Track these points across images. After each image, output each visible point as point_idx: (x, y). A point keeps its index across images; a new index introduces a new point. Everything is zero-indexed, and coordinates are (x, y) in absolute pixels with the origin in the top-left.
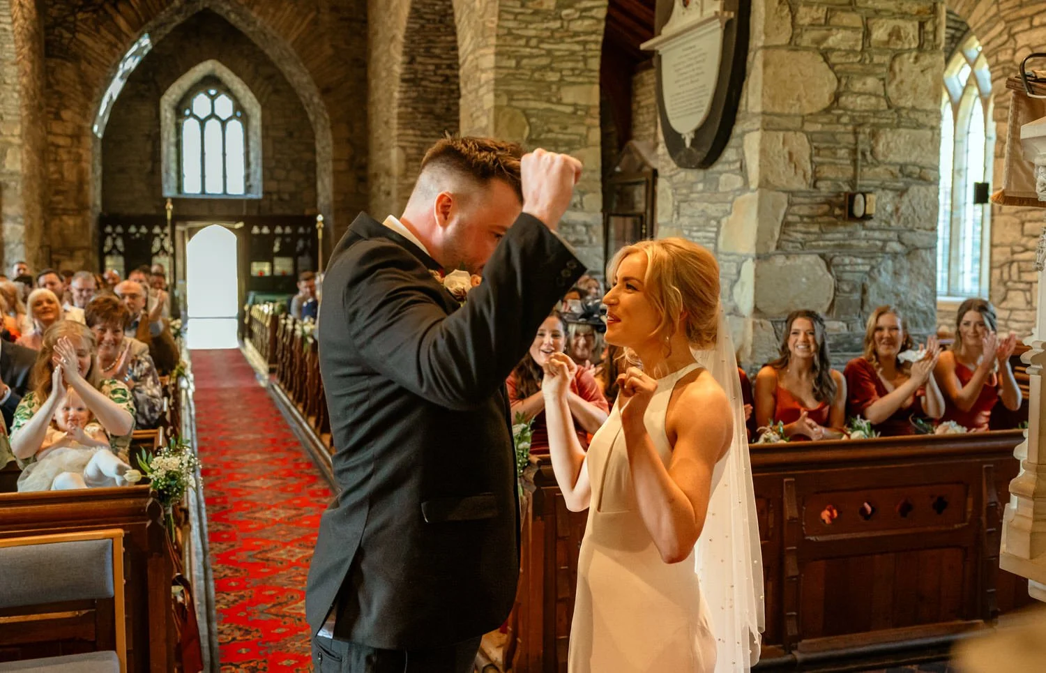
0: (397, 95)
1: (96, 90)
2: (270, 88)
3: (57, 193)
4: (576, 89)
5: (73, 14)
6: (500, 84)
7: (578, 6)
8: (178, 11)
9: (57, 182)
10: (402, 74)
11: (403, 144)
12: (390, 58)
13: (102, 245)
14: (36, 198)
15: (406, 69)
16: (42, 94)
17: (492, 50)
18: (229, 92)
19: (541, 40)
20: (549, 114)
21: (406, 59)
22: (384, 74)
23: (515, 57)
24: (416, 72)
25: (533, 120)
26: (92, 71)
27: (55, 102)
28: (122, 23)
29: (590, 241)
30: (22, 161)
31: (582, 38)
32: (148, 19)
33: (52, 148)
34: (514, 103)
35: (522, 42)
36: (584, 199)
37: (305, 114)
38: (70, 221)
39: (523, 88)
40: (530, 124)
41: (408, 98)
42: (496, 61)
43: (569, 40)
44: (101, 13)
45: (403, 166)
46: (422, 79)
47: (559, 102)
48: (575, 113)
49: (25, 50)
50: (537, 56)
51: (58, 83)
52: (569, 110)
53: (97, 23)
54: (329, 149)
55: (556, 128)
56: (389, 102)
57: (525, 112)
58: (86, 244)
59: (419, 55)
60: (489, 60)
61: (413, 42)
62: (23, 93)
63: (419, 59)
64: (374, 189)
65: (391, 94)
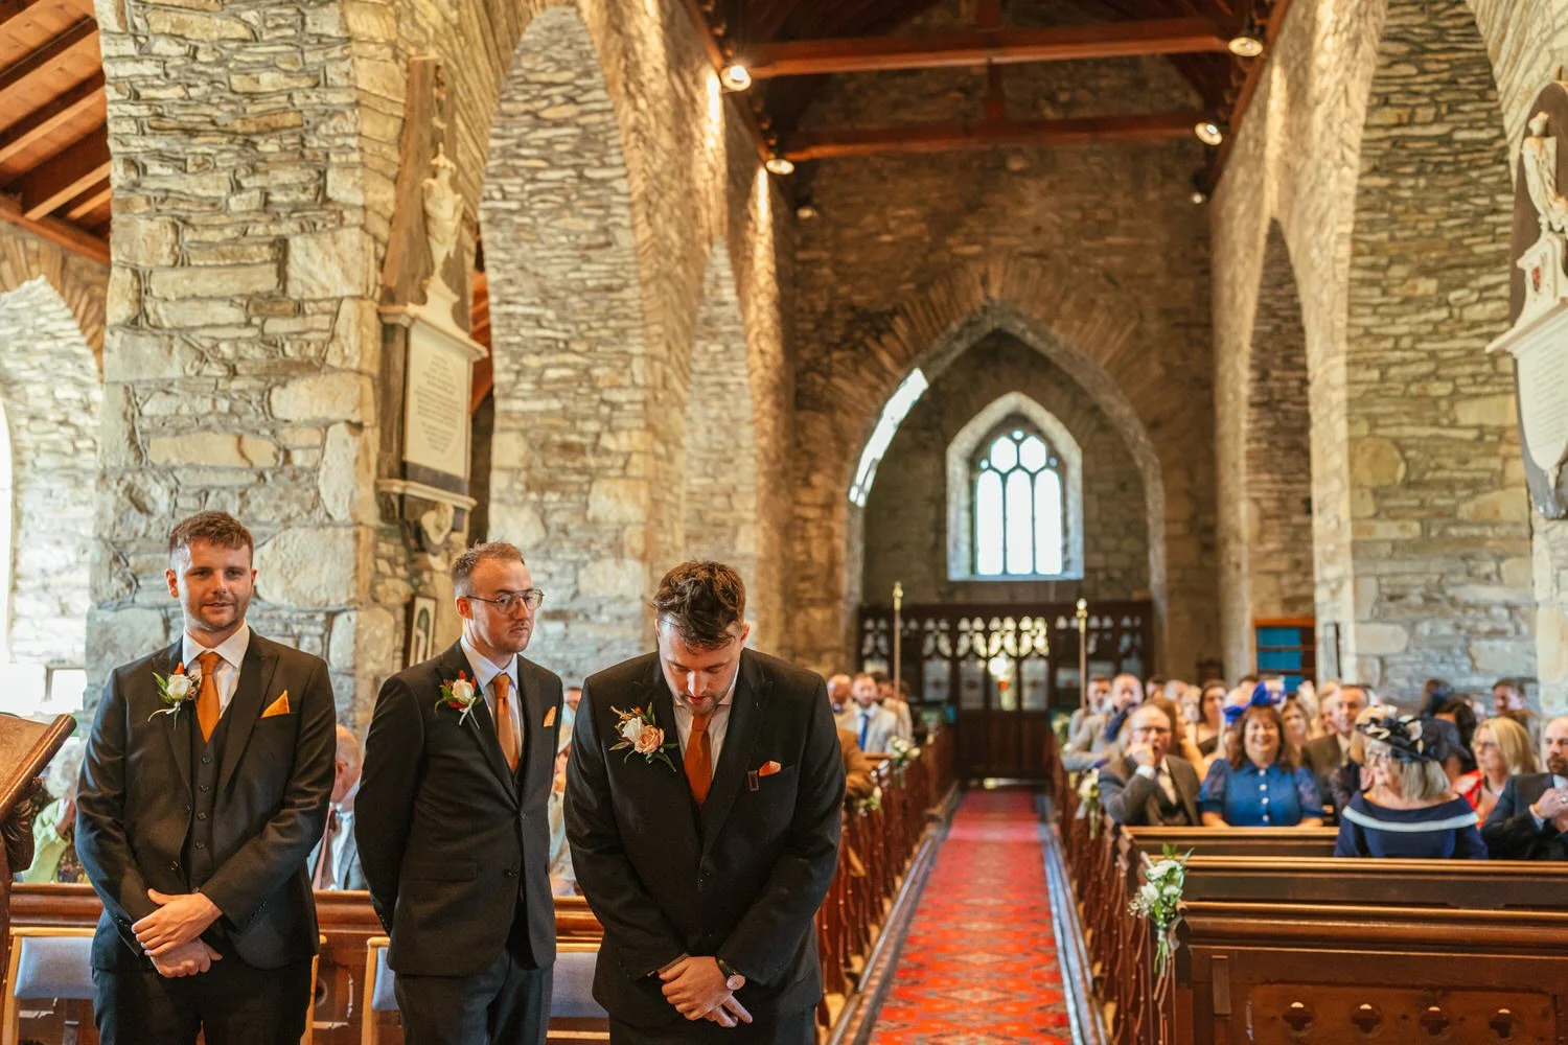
0: (1245, 426)
1: (854, 446)
2: (1094, 425)
3: (804, 579)
4: (1477, 404)
5: (828, 353)
6: (1356, 406)
7: (1473, 284)
8: (958, 337)
9: (804, 565)
10: (1250, 397)
11: (1256, 495)
12: (1237, 374)
13: (860, 644)
14: (775, 585)
15: (1256, 389)
16: (788, 456)
17: (1342, 359)
18: (1039, 433)
19: (1419, 339)
20: (1437, 443)
21: (1255, 375)
22: (1230, 397)
23: (1379, 366)
24: (1270, 392)
25: (1411, 454)
26: (848, 423)
27: (804, 464)
28: (886, 359)
29: (1518, 631)
30: (756, 540)
31: (1485, 329)
32: (917, 351)
33: (800, 523)
34: (1380, 432)
35: (1389, 344)
36: (1503, 566)
37: (1129, 457)
38: (818, 615)
39: (1392, 409)
40: (1407, 460)
41: (1262, 429)
42: (1348, 374)
43: (1464, 334)
44: (861, 349)
45: (1256, 525)
46: (1280, 401)
47: (1453, 424)
48: (1480, 438)
49: (767, 405)
50: (1413, 362)
51: (808, 440)
52: (1471, 435)
53: (856, 362)
54: (1161, 506)
55: (1450, 463)
56: (1236, 437)
57: (1398, 443)
58: (835, 643)
59: (1276, 368)
60: (1339, 374)
61: (1264, 350)
62: (761, 457)
63: (1275, 373)
64: (1224, 562)
65: (1238, 427)
